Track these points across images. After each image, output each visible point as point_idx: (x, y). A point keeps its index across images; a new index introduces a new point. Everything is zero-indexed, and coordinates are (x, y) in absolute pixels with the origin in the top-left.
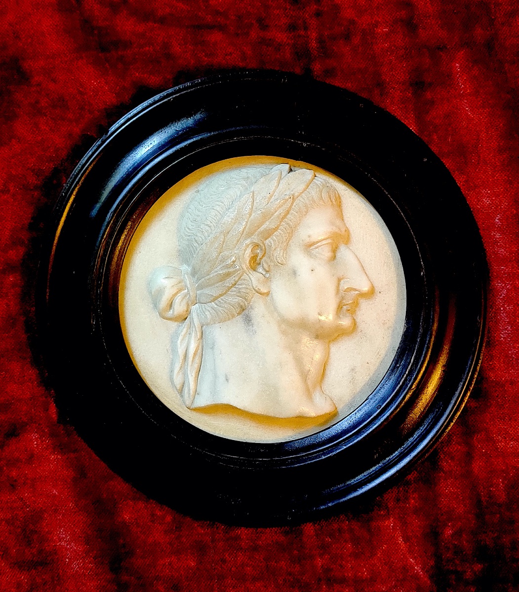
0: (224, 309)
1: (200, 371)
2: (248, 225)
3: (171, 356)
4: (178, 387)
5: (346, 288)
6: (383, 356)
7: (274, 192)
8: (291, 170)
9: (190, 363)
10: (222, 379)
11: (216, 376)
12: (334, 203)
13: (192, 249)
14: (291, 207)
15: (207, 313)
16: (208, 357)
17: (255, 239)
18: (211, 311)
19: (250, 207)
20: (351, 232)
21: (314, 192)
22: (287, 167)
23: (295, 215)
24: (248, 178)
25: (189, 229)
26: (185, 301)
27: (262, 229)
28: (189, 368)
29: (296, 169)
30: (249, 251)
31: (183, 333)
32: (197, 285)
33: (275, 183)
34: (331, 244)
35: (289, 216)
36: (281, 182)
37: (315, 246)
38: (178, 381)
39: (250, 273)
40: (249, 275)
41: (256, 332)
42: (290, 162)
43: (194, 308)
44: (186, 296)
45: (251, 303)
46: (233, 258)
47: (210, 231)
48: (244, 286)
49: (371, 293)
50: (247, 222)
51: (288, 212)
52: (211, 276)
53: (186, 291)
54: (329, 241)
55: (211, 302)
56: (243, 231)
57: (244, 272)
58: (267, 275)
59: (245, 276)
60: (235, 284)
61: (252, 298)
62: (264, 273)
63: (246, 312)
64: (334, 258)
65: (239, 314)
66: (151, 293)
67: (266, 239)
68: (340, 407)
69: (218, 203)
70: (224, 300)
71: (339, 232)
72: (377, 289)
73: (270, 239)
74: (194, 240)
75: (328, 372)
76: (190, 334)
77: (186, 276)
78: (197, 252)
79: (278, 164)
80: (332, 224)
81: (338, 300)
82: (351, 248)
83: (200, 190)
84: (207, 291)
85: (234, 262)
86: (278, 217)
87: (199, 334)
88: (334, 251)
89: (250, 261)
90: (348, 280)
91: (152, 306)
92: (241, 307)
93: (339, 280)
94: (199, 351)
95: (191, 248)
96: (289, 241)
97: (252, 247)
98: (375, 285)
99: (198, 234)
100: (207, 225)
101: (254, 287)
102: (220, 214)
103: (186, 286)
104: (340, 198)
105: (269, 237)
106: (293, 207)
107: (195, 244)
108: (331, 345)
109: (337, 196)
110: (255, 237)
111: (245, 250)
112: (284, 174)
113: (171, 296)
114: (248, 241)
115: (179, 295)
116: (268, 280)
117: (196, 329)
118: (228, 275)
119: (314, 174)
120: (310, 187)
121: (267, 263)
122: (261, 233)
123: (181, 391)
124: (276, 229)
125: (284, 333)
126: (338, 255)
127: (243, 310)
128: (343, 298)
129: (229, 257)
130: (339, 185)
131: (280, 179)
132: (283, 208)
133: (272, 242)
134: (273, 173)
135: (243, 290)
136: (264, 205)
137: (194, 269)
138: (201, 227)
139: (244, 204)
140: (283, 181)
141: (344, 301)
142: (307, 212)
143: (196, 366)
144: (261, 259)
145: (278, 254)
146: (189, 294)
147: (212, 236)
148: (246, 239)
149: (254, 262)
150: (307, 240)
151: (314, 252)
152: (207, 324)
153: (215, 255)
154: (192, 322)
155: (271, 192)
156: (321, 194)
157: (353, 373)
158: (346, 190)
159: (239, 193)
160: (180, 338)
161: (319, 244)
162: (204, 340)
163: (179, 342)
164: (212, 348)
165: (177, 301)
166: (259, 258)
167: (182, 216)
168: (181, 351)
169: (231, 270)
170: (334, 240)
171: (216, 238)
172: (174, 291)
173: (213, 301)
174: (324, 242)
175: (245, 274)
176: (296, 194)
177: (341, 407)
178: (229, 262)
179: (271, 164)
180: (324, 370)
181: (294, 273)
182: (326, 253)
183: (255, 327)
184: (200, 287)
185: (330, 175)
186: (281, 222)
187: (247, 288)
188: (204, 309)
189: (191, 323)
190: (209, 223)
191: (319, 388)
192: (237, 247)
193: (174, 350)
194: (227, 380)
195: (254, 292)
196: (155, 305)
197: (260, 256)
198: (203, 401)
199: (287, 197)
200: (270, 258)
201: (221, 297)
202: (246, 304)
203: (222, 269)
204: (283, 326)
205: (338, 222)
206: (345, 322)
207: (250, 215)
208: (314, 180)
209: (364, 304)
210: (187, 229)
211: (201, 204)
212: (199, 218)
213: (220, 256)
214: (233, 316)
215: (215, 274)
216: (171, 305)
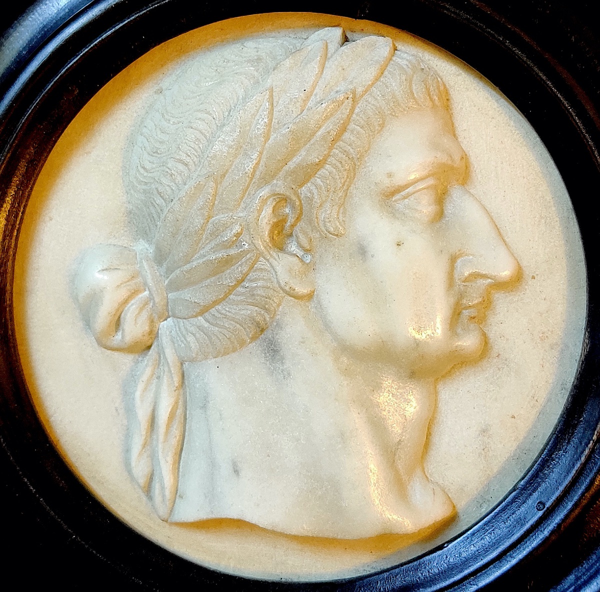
0: (225, 331)
1: (182, 449)
2: (264, 160)
3: (125, 422)
4: (142, 481)
5: (466, 274)
6: (542, 401)
7: (314, 87)
8: (346, 40)
9: (161, 438)
10: (225, 469)
11: (213, 465)
12: (437, 102)
13: (153, 211)
14: (349, 117)
15: (191, 338)
16: (196, 424)
17: (280, 185)
18: (198, 335)
19: (266, 120)
20: (473, 159)
21: (394, 83)
22: (337, 33)
23: (358, 133)
24: (259, 59)
25: (144, 168)
26: (145, 315)
27: (291, 165)
28: (160, 446)
29: (356, 36)
30: (267, 211)
31: (145, 378)
32: (166, 282)
33: (315, 66)
34: (434, 188)
35: (347, 135)
36: (327, 65)
37: (403, 193)
38: (140, 469)
39: (271, 256)
40: (271, 260)
41: (289, 374)
42: (343, 23)
43: (165, 326)
44: (146, 304)
45: (278, 317)
46: (237, 229)
47: (186, 173)
48: (260, 283)
49: (516, 281)
50: (261, 153)
51: (344, 129)
52: (195, 263)
53: (147, 293)
54: (431, 182)
55: (196, 316)
56: (254, 171)
57: (261, 254)
58: (308, 259)
59: (262, 263)
60: (243, 281)
61: (279, 305)
62: (300, 253)
63: (268, 334)
64: (440, 215)
65: (253, 339)
66: (78, 300)
67: (301, 186)
68: (461, 504)
69: (199, 115)
70: (224, 312)
71: (450, 162)
72: (527, 272)
73: (309, 184)
74: (155, 192)
75: (435, 439)
76: (158, 378)
77: (145, 263)
78: (162, 216)
79: (320, 26)
80: (435, 146)
81: (452, 300)
82: (471, 191)
83: (164, 88)
84: (187, 294)
85: (238, 235)
86: (324, 138)
87: (177, 380)
88: (441, 199)
89: (271, 232)
90: (471, 257)
91: (81, 324)
92: (258, 324)
93: (453, 259)
94: (180, 411)
95: (151, 208)
96: (349, 186)
97: (274, 203)
98: (524, 263)
99: (164, 180)
100: (181, 161)
101: (283, 284)
102: (205, 136)
103: (145, 284)
104: (447, 92)
105: (308, 181)
106: (354, 116)
107: (159, 201)
108: (440, 387)
109: (442, 88)
110: (280, 183)
111: (260, 211)
112: (332, 47)
113: (116, 305)
114: (265, 192)
115: (132, 302)
116: (309, 268)
117: (169, 368)
118: (228, 262)
119: (394, 45)
120: (386, 73)
121: (305, 234)
122: (293, 172)
123: (148, 489)
124: (320, 165)
125: (347, 372)
126: (449, 209)
127: (262, 330)
128: (461, 296)
129: (226, 227)
130: (443, 65)
131: (326, 57)
132: (332, 119)
133: (315, 191)
134: (309, 48)
135: (259, 292)
136: (295, 115)
137: (159, 250)
138: (170, 165)
139: (254, 115)
140: (331, 62)
141: (464, 301)
142: (382, 126)
143: (174, 441)
144: (293, 226)
145: (327, 214)
146: (153, 299)
147: (191, 183)
148: (260, 187)
149: (279, 233)
150: (387, 182)
151: (400, 206)
152: (192, 360)
153: (198, 221)
154: (161, 353)
155: (308, 87)
156: (410, 86)
157: (486, 438)
158: (458, 75)
159: (241, 93)
160: (140, 387)
161: (410, 190)
162: (188, 390)
163: (138, 394)
164: (204, 407)
165: (129, 315)
166: (289, 224)
167: (131, 141)
168: (142, 413)
169: (233, 252)
170: (439, 179)
171: (199, 188)
172: (123, 293)
173: (201, 313)
174: (421, 186)
175: (261, 259)
176: (360, 90)
177: (463, 503)
178: (229, 235)
179: (306, 28)
180: (429, 435)
181: (362, 251)
182: (425, 207)
183: (288, 364)
184: (174, 286)
185: (426, 46)
186: (330, 148)
187: (269, 288)
188: (182, 328)
189: (160, 357)
190: (184, 157)
191: (419, 472)
192: (242, 205)
193: (130, 410)
194: (236, 472)
195: (282, 294)
196: (88, 323)
197: (290, 221)
198: (190, 511)
199: (341, 97)
200: (311, 224)
201: (217, 307)
202: (268, 319)
203: (214, 250)
204: (344, 359)
205: (446, 142)
206: (468, 342)
207: (267, 139)
208: (394, 58)
209: (502, 301)
210: (142, 171)
211: (166, 117)
212: (165, 146)
213: (210, 226)
214: (242, 343)
215: (201, 261)
216: (117, 323)
